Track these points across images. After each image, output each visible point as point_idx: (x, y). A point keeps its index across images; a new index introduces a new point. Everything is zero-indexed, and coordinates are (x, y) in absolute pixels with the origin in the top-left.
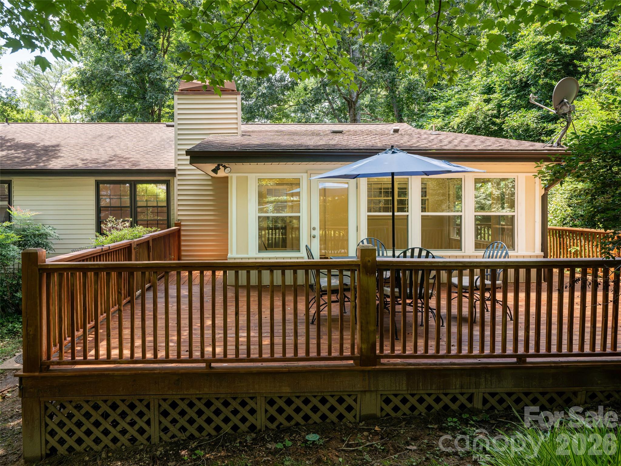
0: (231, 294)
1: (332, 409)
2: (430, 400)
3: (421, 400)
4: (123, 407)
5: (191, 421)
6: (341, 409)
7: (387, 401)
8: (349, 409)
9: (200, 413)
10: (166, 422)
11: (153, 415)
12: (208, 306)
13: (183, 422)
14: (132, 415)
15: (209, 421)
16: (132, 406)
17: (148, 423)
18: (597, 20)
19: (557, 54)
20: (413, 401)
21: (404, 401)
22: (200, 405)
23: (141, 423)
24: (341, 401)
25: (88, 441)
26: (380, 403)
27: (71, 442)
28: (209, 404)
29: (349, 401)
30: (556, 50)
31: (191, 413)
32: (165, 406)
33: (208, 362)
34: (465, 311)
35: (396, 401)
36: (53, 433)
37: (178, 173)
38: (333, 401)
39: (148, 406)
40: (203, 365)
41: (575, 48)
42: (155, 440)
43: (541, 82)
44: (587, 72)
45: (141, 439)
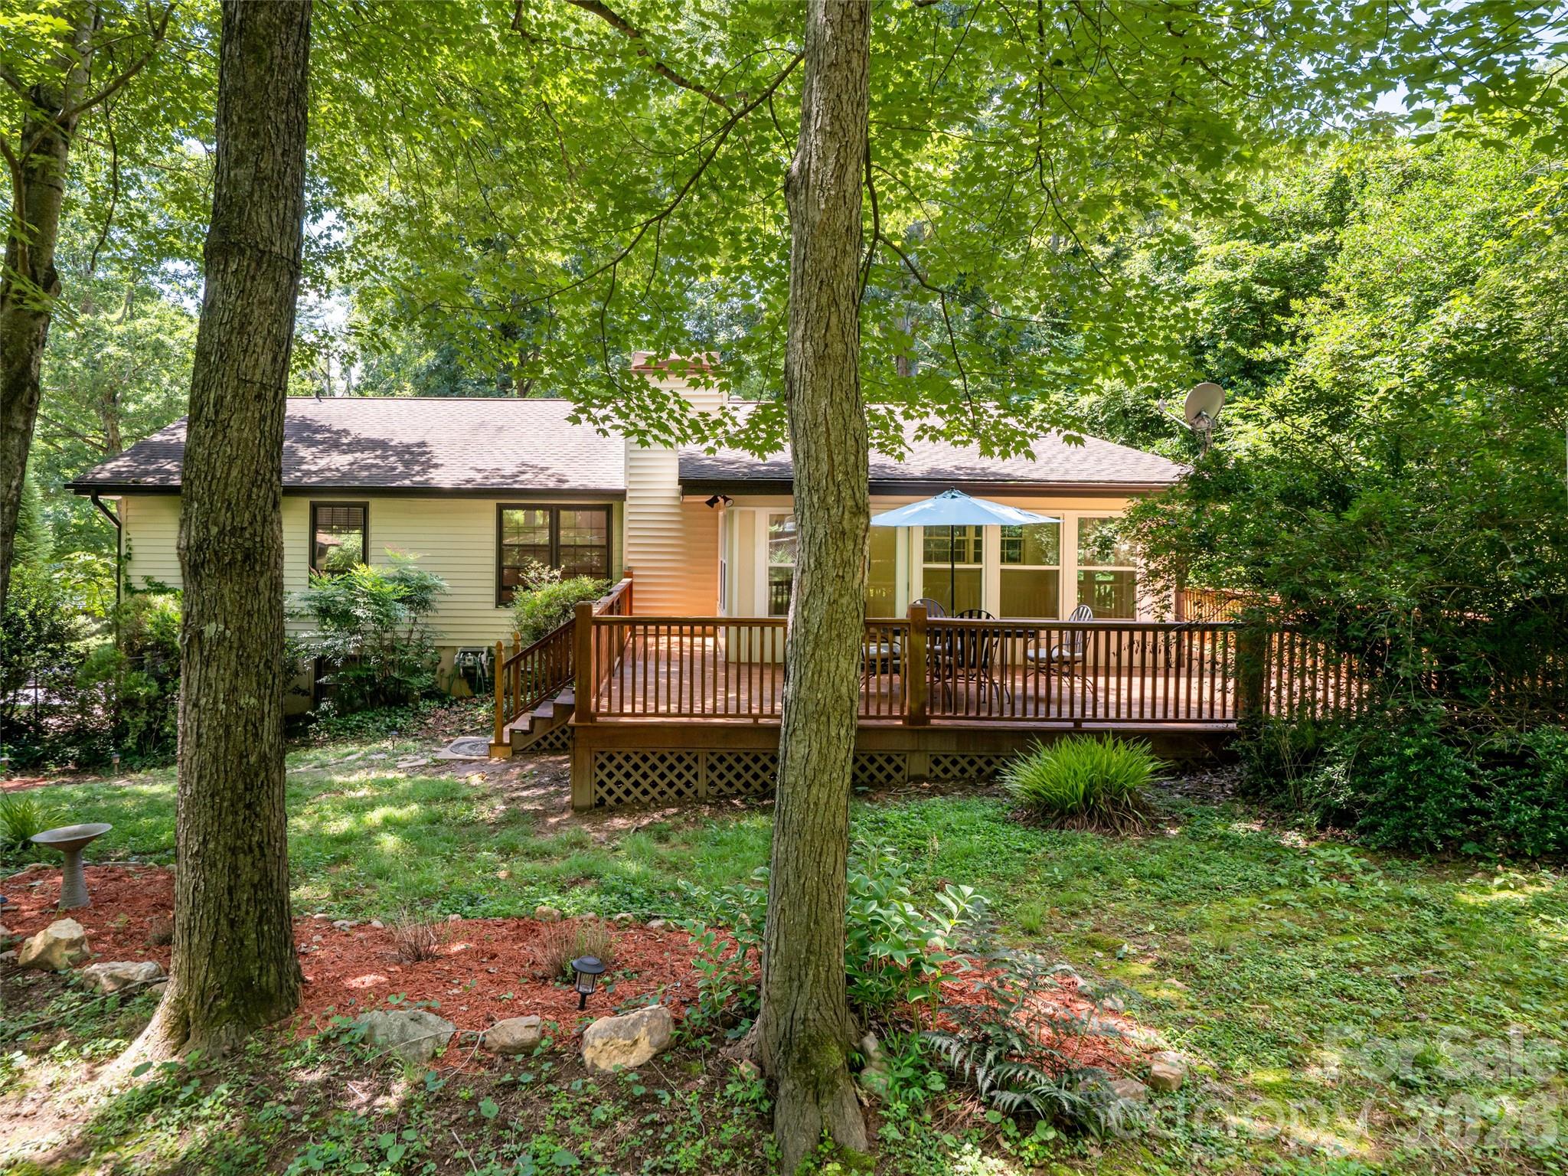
0: (733, 672)
1: (880, 769)
2: (981, 763)
3: (972, 763)
4: (671, 760)
5: (738, 776)
6: (890, 769)
7: (937, 762)
8: (898, 769)
9: (747, 768)
10: (713, 776)
11: (701, 768)
12: (709, 681)
13: (730, 776)
14: (680, 768)
15: (756, 777)
16: (680, 759)
17: (696, 776)
18: (1317, 246)
19: (1249, 300)
20: (963, 763)
21: (954, 763)
22: (747, 760)
23: (688, 776)
24: (889, 760)
25: (637, 792)
26: (929, 763)
27: (619, 792)
28: (756, 760)
29: (898, 761)
30: (1247, 294)
31: (739, 768)
32: (713, 760)
33: (756, 718)
34: (1042, 692)
35: (946, 763)
36: (602, 784)
37: (629, 494)
38: (881, 761)
39: (696, 760)
40: (750, 721)
41: (1277, 293)
42: (702, 793)
43: (1221, 345)
44: (1293, 336)
45: (689, 792)
